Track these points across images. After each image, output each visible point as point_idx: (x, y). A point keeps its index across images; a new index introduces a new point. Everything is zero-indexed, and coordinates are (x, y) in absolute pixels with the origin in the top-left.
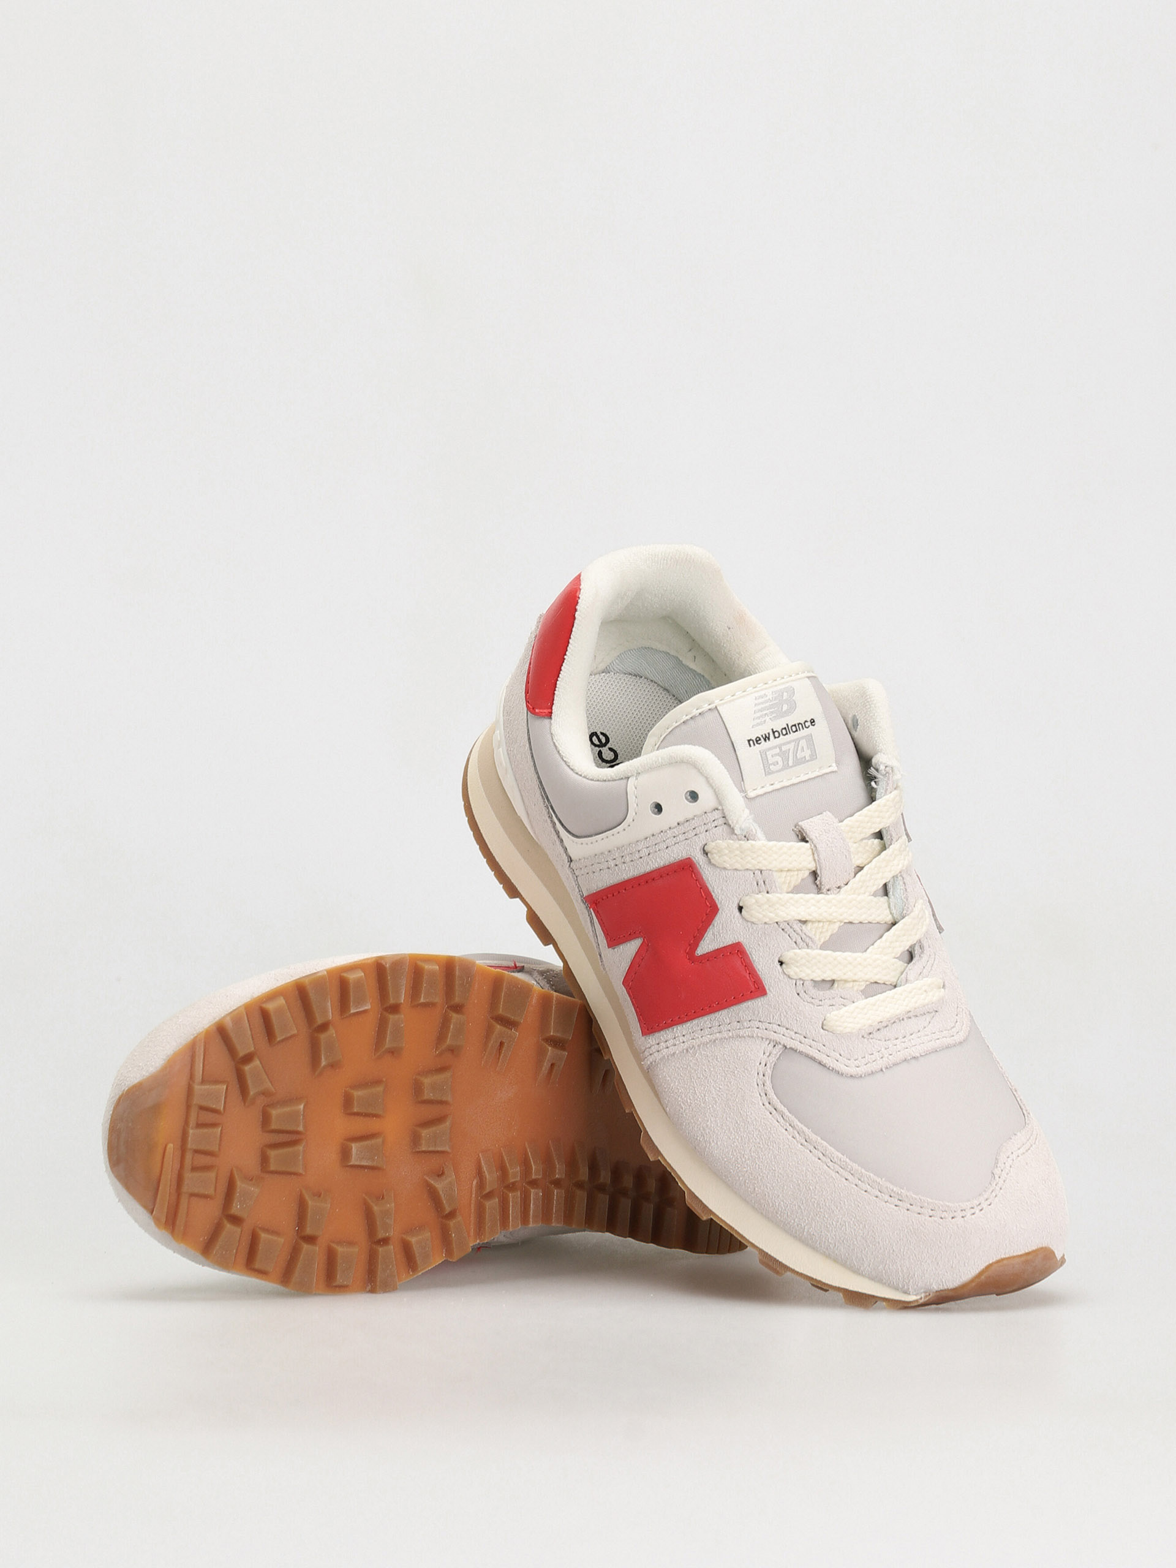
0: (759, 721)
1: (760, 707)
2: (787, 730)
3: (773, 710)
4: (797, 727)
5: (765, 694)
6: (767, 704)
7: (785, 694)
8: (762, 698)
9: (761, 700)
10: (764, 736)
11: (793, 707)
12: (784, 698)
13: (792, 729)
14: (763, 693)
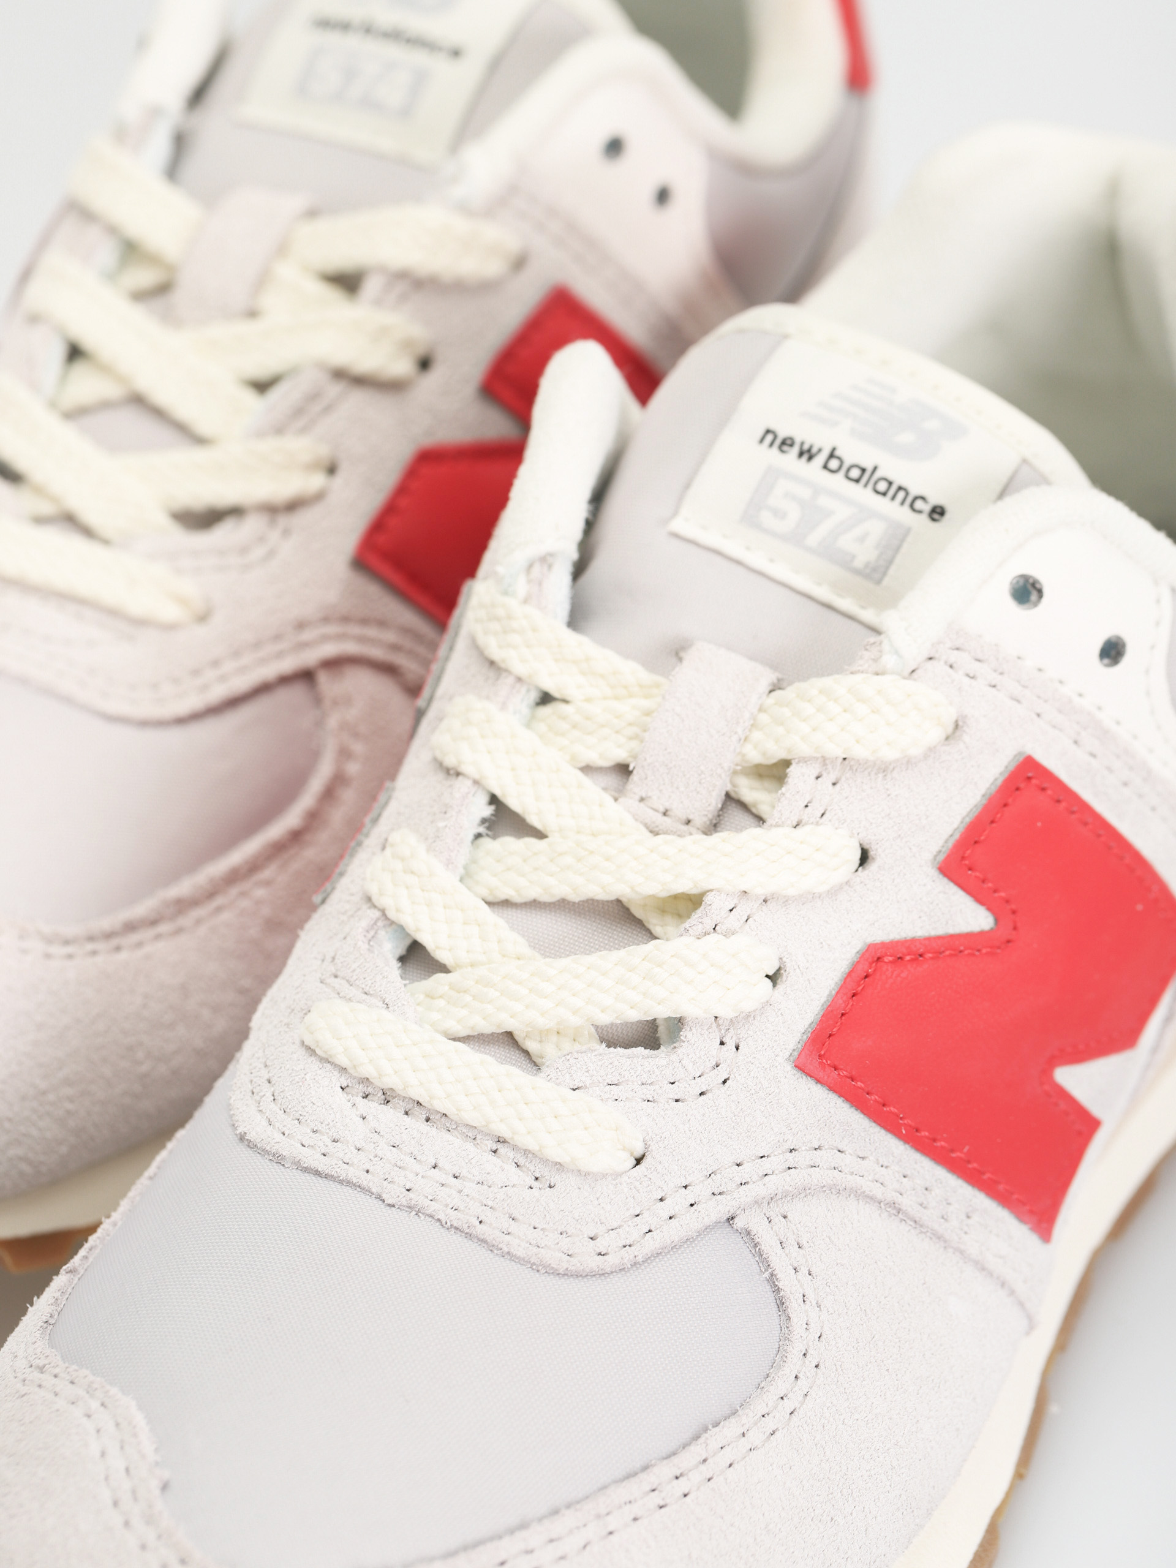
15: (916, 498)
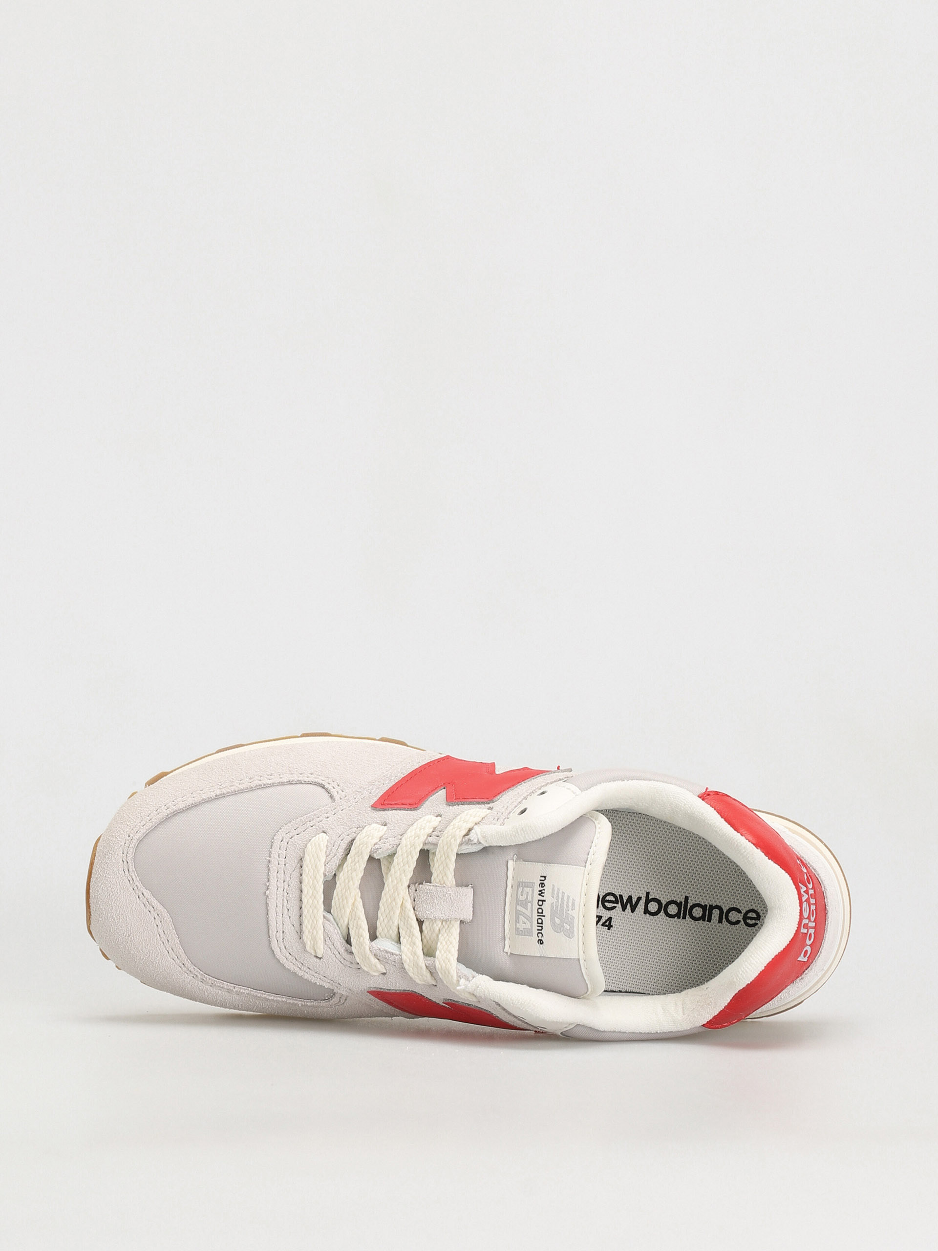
0: (556, 892)
1: (565, 899)
2: (541, 914)
3: (559, 909)
4: (540, 924)
5: (574, 909)
6: (565, 906)
7: (568, 927)
8: (572, 905)
9: (570, 904)
10: (543, 891)
11: (557, 929)
12: (565, 924)
13: (540, 919)
14: (577, 908)
15: (541, 933)
